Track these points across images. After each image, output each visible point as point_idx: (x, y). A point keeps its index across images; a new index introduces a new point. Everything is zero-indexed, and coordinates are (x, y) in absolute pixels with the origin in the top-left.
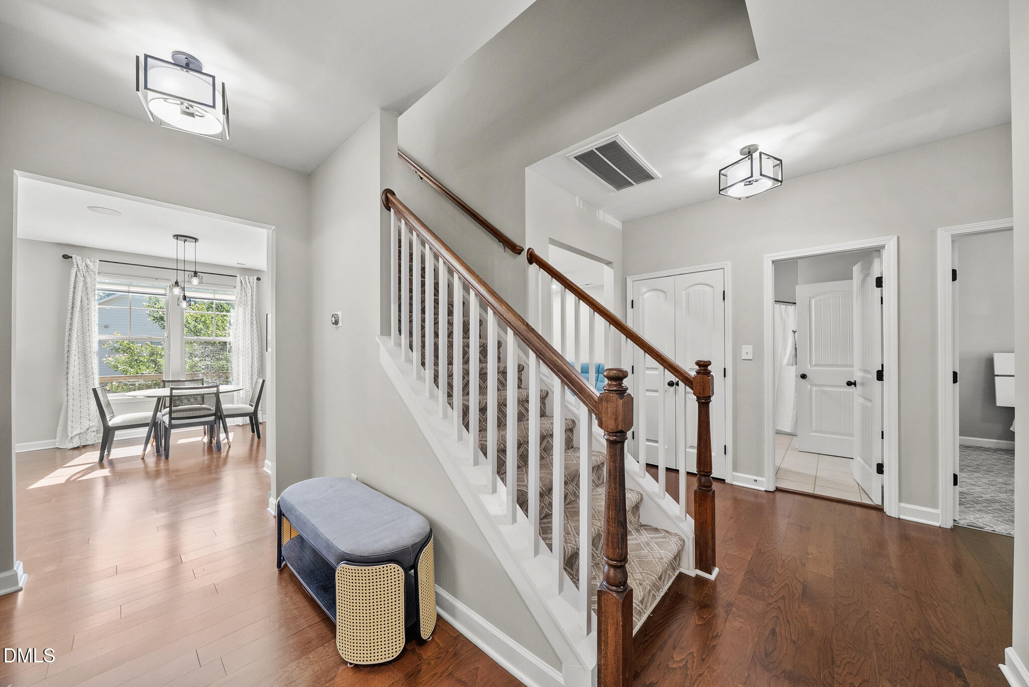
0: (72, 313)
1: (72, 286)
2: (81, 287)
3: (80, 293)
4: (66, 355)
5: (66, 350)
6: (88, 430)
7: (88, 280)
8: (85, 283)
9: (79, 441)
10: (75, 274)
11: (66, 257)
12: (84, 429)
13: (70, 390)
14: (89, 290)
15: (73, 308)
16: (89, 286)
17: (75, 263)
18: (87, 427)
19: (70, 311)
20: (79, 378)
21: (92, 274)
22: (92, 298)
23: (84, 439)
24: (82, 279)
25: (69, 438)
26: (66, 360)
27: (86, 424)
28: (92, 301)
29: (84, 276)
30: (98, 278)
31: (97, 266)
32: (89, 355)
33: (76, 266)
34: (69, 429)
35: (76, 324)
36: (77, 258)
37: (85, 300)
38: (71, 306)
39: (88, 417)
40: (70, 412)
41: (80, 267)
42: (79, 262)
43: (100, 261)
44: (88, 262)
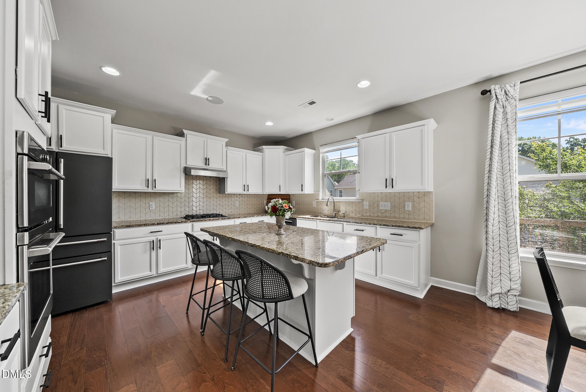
0: (491, 153)
1: (491, 122)
2: (501, 120)
3: (500, 126)
4: (485, 200)
5: (486, 194)
6: (509, 291)
7: (509, 109)
8: (505, 113)
9: (499, 302)
10: (493, 107)
11: (484, 93)
12: (504, 290)
13: (490, 239)
14: (510, 122)
15: (492, 147)
16: (509, 116)
17: (494, 94)
18: (509, 288)
19: (489, 150)
20: (498, 227)
21: (513, 101)
22: (512, 131)
23: (504, 301)
24: (501, 110)
25: (489, 294)
26: (485, 206)
27: (507, 285)
28: (513, 134)
29: (503, 107)
30: (520, 105)
31: (518, 90)
32: (510, 200)
33: (495, 97)
34: (489, 285)
35: (495, 171)
36: (495, 88)
37: (505, 134)
38: (490, 144)
39: (509, 275)
40: (490, 266)
41: (499, 97)
42: (498, 91)
43: (521, 83)
44: (508, 87)
